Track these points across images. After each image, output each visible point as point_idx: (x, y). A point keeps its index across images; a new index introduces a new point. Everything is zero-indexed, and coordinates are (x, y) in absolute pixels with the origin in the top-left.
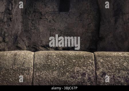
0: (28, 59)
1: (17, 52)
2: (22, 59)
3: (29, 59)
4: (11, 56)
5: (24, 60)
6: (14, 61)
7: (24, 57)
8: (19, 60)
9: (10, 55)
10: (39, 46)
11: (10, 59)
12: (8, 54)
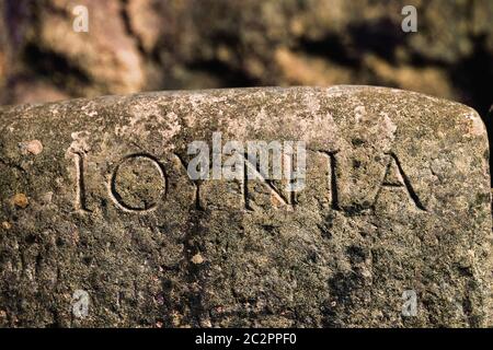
0: (417, 226)
1: (208, 109)
2: (314, 214)
3: (433, 222)
4: (126, 174)
5: (339, 240)
6: (173, 254)
7: (346, 188)
8: (255, 233)
9: (110, 154)
10: (273, 44)
11: (118, 230)
12: (78, 142)
